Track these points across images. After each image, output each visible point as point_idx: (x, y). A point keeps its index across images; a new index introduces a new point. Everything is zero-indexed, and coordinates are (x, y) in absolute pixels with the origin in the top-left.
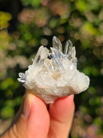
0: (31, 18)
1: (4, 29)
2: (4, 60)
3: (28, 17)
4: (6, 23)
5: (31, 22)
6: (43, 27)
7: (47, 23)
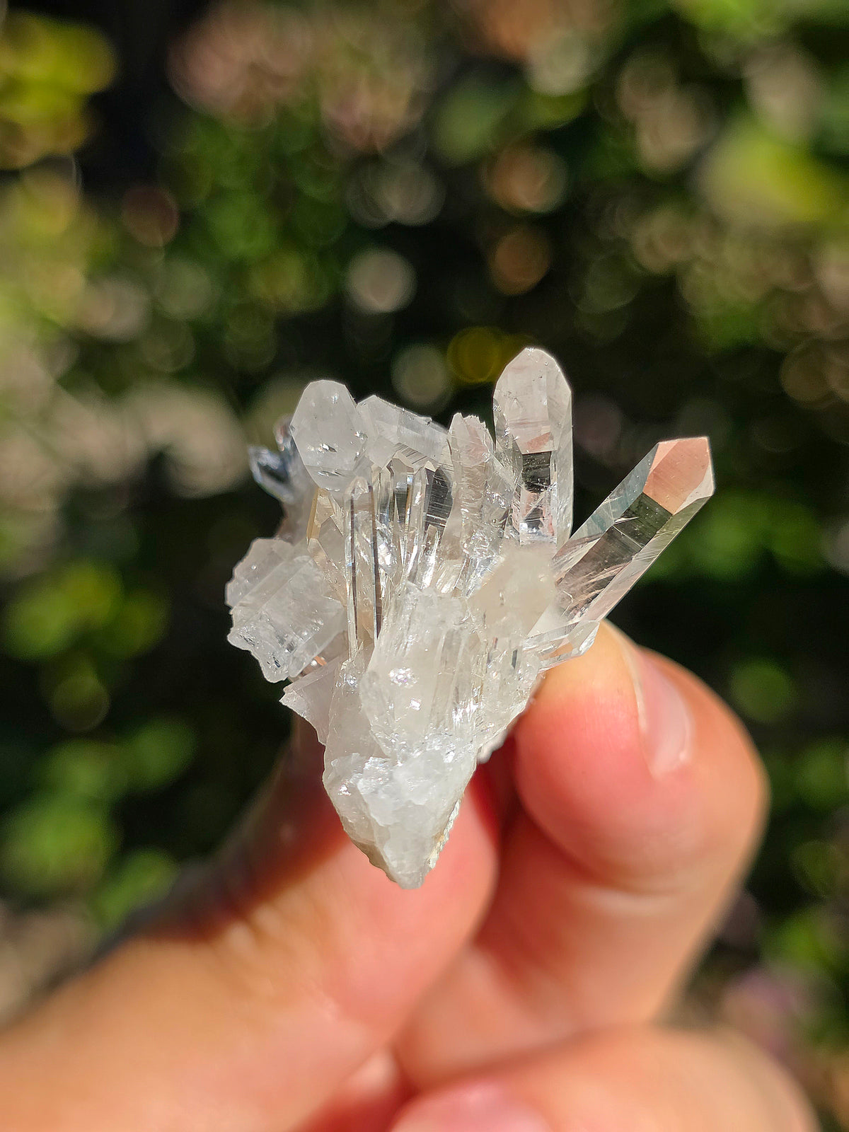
0: (278, 80)
1: (49, 164)
2: (45, 418)
3: (256, 69)
4: (68, 108)
5: (284, 113)
6: (380, 147)
7: (417, 116)
